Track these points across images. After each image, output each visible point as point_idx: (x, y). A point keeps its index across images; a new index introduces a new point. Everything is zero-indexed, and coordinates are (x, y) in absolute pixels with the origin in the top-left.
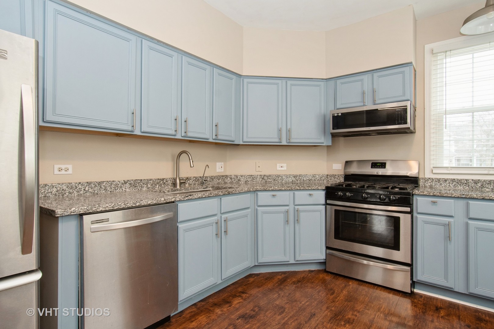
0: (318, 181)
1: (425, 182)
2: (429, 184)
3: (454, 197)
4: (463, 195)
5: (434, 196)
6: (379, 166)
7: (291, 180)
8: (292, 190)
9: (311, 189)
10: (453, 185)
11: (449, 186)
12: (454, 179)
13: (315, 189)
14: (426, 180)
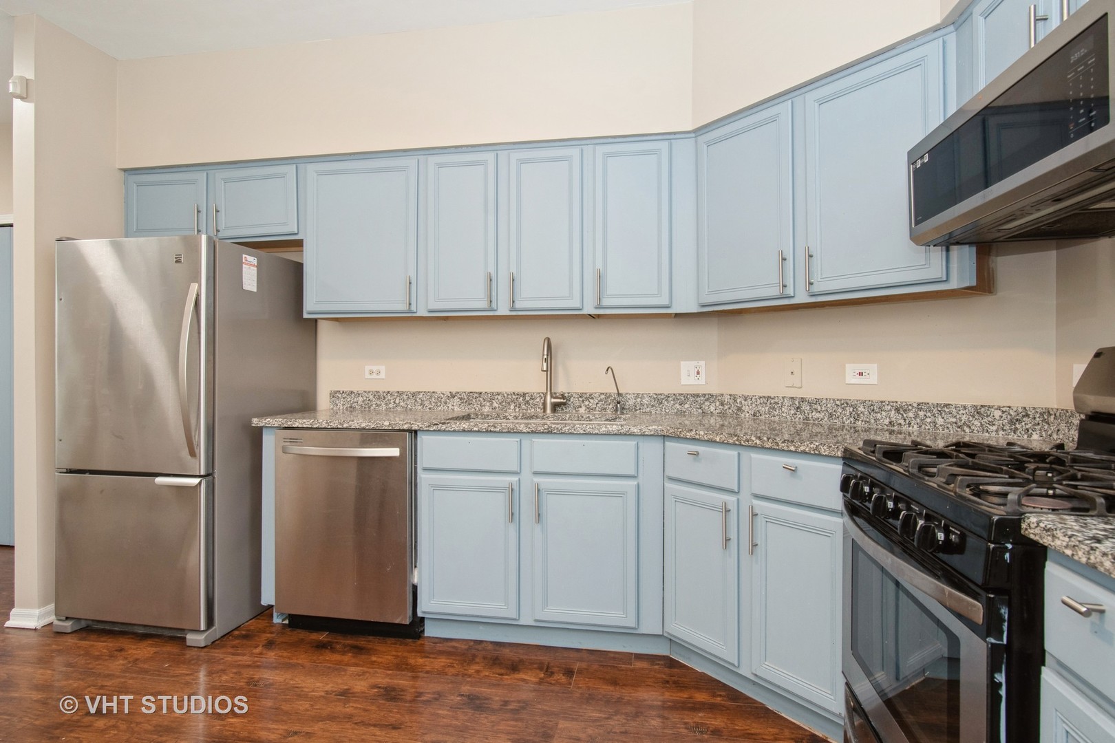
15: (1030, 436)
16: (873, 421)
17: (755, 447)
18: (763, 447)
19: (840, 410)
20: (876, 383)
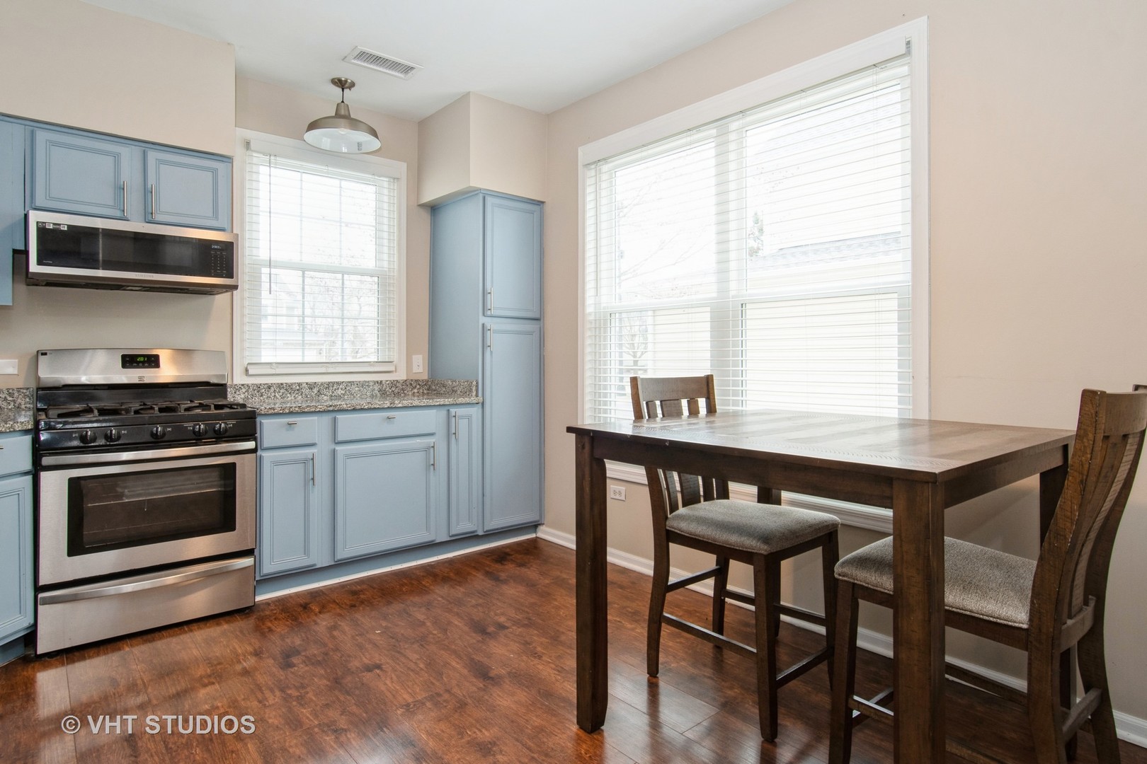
1: (235, 392)
2: (243, 396)
3: (319, 411)
4: (331, 406)
5: (291, 413)
6: (143, 362)
10: (281, 394)
12: (282, 384)
14: (238, 388)
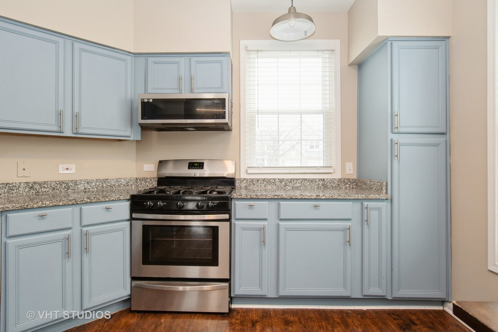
0: (124, 187)
1: (241, 183)
2: (244, 185)
3: (268, 198)
4: (276, 195)
5: (251, 199)
6: (197, 166)
7: (83, 188)
8: (77, 204)
9: (109, 201)
10: (264, 184)
11: (261, 185)
12: (265, 179)
13: (116, 200)
14: (242, 180)
15: (132, 187)
16: (76, 189)
17: (87, 203)
18: (91, 202)
19: (59, 186)
20: (75, 173)
